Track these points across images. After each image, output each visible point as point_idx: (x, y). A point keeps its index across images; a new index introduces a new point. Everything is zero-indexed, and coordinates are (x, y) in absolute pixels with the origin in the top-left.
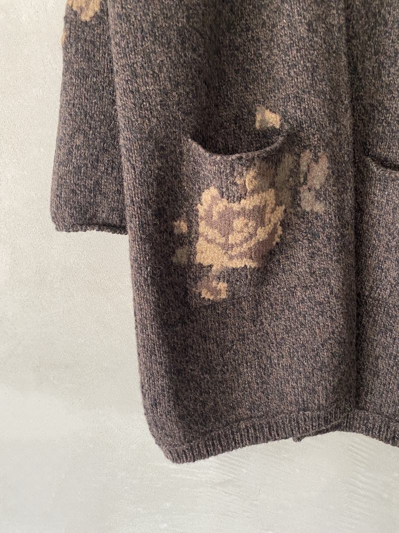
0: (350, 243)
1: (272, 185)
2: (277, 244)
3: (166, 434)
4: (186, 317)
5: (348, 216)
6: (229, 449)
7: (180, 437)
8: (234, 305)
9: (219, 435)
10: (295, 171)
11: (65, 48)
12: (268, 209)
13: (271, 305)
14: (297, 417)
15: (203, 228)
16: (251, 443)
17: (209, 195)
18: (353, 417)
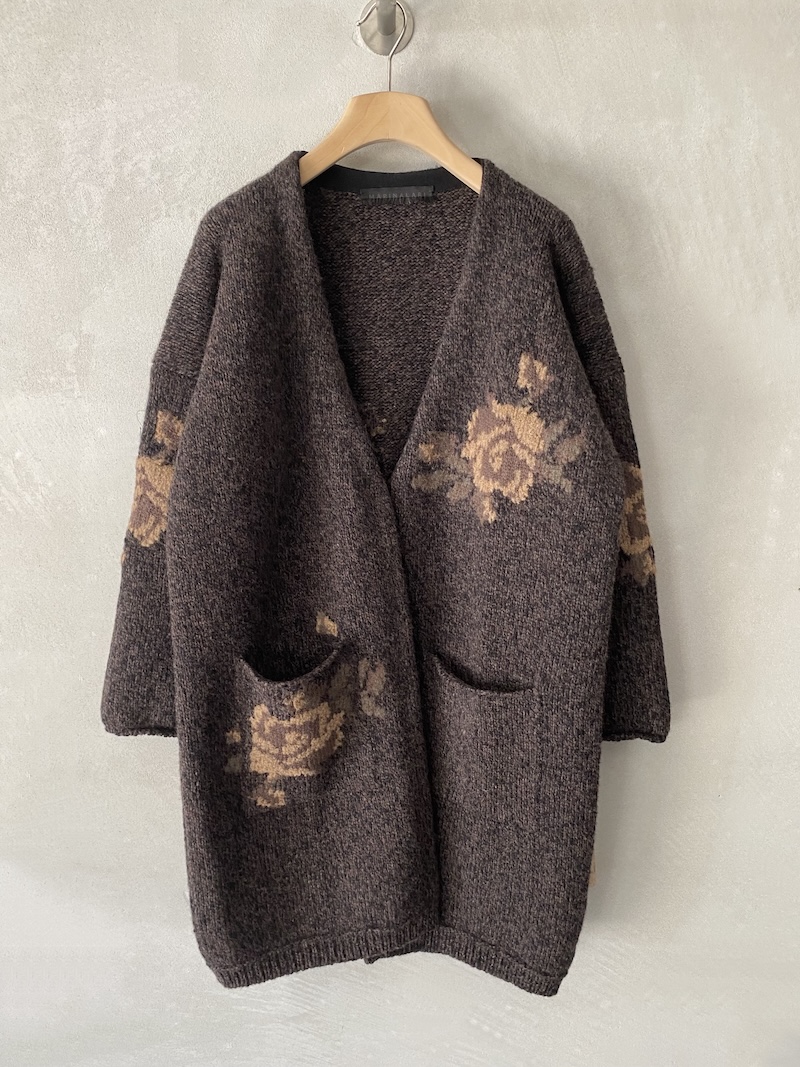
0: (417, 745)
1: (325, 698)
2: (339, 747)
3: (216, 953)
4: (240, 827)
5: (413, 719)
6: (288, 973)
7: (231, 958)
8: (295, 811)
9: (277, 956)
10: (354, 678)
11: (124, 567)
12: (322, 721)
13: (337, 810)
14: (365, 934)
15: (256, 738)
16: (314, 966)
17: (260, 711)
18: (439, 936)
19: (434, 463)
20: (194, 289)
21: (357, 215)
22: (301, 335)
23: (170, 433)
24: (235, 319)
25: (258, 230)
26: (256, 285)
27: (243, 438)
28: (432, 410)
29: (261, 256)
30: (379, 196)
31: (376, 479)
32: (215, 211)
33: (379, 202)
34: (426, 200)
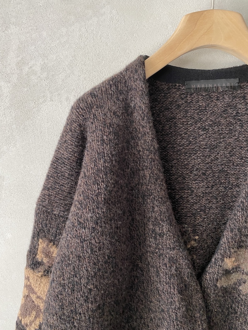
19: (233, 269)
20: (66, 155)
21: (182, 99)
22: (142, 185)
23: (48, 254)
24: (96, 182)
25: (114, 114)
26: (112, 155)
27: (99, 270)
28: (236, 235)
29: (116, 134)
30: (199, 86)
31: (193, 284)
32: (81, 100)
33: (198, 90)
34: (234, 88)
